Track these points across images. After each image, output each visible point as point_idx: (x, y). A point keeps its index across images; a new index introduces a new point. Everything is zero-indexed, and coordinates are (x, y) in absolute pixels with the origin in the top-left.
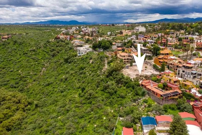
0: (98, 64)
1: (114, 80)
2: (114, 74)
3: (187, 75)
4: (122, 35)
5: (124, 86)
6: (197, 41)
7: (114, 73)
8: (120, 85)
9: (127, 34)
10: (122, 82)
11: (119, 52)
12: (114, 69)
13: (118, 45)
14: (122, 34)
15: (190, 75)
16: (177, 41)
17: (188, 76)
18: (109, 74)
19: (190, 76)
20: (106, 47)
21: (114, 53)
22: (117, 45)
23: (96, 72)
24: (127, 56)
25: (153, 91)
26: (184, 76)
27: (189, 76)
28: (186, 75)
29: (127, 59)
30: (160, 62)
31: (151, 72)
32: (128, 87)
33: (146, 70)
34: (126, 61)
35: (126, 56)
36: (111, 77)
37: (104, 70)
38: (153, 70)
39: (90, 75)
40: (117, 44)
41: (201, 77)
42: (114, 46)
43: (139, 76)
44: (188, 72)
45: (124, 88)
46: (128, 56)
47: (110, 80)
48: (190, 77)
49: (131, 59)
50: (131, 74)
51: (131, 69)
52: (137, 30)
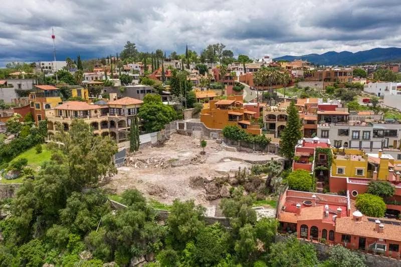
1: (82, 245)
2: (75, 210)
3: (361, 143)
7: (72, 200)
12: (65, 177)
15: (372, 139)
19: (372, 143)
22: (16, 87)
24: (99, 113)
27: (366, 144)
28: (355, 144)
29: (104, 124)
31: (232, 158)
34: (100, 131)
35: (93, 113)
36: (57, 231)
41: (395, 142)
43: (213, 185)
44: (364, 132)
46: (105, 111)
49: (121, 124)
50: (166, 186)
51: (144, 161)
52: (47, 68)
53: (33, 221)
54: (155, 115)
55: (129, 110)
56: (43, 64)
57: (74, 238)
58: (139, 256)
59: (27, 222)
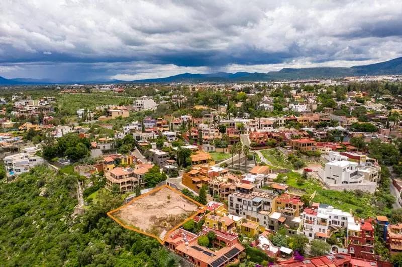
0: (61, 197)
1: (102, 238)
2: (101, 224)
3: (247, 207)
4: (109, 118)
5: (128, 249)
6: (250, 130)
7: (101, 221)
8: (118, 248)
9: (120, 114)
10: (123, 240)
11: (109, 166)
12: (100, 211)
13: (104, 147)
14: (111, 115)
15: (252, 206)
16: (216, 132)
17: (248, 209)
18: (90, 223)
19: (252, 208)
20: (78, 156)
21: (97, 169)
22: (102, 148)
23: (58, 220)
24: (128, 176)
25: (191, 257)
26: (241, 209)
27: (250, 208)
28: (245, 207)
29: (128, 182)
30: (194, 182)
31: (179, 207)
32: (136, 252)
33: (169, 202)
34: (126, 186)
35: (124, 177)
36: (95, 231)
37: (76, 215)
38: (183, 201)
39: (42, 227)
40: (101, 146)
41: (269, 208)
42: (96, 150)
43: (158, 220)
44: (248, 202)
45: (129, 254)
46: (131, 175)
47: (93, 239)
48: (252, 211)
49: (136, 182)
50: (139, 219)
51: (139, 204)
52: (140, 105)
53: (89, 226)
54: (150, 180)
55: (141, 176)
56: (137, 102)
57: (100, 235)
58: (118, 246)
59: (87, 226)
